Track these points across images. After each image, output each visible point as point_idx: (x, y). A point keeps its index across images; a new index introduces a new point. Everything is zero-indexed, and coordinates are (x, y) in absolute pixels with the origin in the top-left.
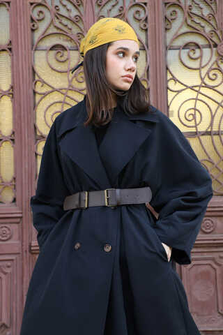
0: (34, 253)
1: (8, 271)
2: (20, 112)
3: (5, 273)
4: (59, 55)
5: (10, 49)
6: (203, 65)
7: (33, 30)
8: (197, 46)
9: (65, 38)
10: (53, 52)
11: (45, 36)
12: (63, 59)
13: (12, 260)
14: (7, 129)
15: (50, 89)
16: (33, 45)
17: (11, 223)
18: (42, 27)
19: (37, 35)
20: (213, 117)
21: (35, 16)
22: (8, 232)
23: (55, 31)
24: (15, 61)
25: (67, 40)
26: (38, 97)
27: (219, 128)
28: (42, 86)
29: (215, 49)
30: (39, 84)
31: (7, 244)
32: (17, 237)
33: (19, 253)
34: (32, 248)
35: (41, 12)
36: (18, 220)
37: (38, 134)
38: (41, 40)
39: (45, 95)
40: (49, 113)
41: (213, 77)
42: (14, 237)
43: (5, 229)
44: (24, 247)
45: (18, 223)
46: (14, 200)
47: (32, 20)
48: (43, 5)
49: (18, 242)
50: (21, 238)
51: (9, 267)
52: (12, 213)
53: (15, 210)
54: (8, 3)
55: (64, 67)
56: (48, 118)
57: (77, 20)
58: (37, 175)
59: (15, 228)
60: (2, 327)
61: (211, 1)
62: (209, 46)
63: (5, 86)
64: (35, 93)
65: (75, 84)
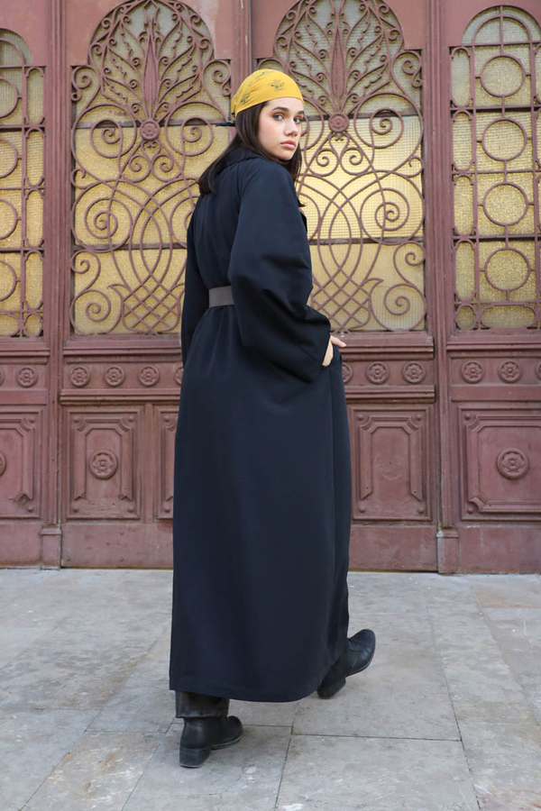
0: (65, 406)
1: (31, 426)
2: (51, 214)
3: (28, 430)
4: (108, 133)
5: (43, 129)
6: (308, 145)
7: (74, 103)
9: (118, 111)
10: (99, 131)
11: (89, 109)
12: (113, 139)
13: (37, 413)
14: (36, 236)
15: (94, 181)
16: (73, 122)
17: (36, 364)
18: (88, 95)
19: (80, 108)
20: (321, 220)
21: (79, 83)
22: (32, 376)
23: (105, 101)
24: (48, 145)
25: (119, 114)
26: (78, 193)
27: (330, 235)
28: (83, 177)
29: (326, 122)
30: (80, 174)
31: (30, 392)
32: (44, 382)
33: (45, 405)
34: (62, 398)
35: (85, 77)
36: (45, 360)
37: (77, 243)
38: (84, 114)
39: (86, 190)
40: (92, 215)
41: (324, 162)
42: (39, 383)
43: (28, 371)
44: (51, 397)
45: (45, 364)
46: (41, 334)
47: (74, 89)
48: (90, 68)
49: (44, 389)
50: (48, 384)
51: (32, 422)
52: (37, 351)
53: (40, 346)
54: (43, 67)
55: (114, 151)
56: (91, 221)
57: (133, 86)
58: (73, 299)
59: (41, 370)
60: (24, 498)
61: (322, 55)
62: (318, 118)
63: (35, 178)
64: (73, 188)
65: (128, 173)
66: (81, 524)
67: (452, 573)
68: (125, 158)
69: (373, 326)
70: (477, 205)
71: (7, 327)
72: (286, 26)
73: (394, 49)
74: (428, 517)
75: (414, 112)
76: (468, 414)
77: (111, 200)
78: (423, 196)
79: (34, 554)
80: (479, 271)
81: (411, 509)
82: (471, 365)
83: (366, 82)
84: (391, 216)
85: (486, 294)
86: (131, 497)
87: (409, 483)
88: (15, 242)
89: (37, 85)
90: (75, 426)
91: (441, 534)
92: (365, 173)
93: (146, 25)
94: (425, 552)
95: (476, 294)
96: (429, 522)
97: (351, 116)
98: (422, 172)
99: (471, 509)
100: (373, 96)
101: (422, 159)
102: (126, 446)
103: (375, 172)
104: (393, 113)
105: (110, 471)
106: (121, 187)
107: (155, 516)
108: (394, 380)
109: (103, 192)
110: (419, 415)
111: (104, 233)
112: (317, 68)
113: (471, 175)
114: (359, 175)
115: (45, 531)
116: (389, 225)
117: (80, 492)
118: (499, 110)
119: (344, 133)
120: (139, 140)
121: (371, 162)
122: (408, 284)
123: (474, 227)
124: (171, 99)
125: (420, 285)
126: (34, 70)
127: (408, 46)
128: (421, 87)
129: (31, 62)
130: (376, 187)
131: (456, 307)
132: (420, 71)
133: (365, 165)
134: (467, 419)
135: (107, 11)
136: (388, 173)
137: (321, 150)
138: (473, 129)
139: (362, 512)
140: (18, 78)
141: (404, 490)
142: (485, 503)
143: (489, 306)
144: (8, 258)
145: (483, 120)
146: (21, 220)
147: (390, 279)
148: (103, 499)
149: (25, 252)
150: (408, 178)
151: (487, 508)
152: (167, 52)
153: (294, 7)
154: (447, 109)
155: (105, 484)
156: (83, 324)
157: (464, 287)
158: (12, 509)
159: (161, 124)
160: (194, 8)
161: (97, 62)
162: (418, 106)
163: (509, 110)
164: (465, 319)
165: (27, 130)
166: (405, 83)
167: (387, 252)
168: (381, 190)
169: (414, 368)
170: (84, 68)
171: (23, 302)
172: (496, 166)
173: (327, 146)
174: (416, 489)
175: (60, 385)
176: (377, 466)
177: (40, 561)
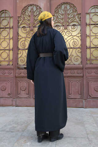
0: (17, 77)
1: (11, 81)
2: (14, 43)
5: (13, 28)
6: (60, 31)
8: (59, 26)
10: (23, 28)
11: (21, 24)
12: (25, 30)
13: (11, 79)
14: (11, 47)
15: (22, 37)
16: (18, 27)
18: (21, 22)
19: (19, 24)
21: (19, 20)
23: (24, 23)
24: (13, 31)
25: (26, 25)
26: (19, 39)
30: (19, 36)
31: (10, 75)
36: (13, 69)
38: (20, 25)
40: (21, 43)
43: (10, 71)
44: (14, 76)
46: (12, 65)
50: (13, 74)
53: (12, 67)
54: (13, 17)
55: (25, 32)
56: (21, 44)
57: (29, 20)
58: (18, 58)
59: (12, 71)
60: (9, 94)
61: (63, 15)
62: (62, 26)
63: (11, 37)
64: (18, 39)
65: (28, 36)
66: (19, 99)
67: (86, 108)
68: (27, 33)
69: (72, 63)
70: (91, 42)
71: (6, 63)
72: (56, 9)
73: (76, 13)
74: (82, 98)
75: (79, 25)
76: (89, 79)
77: (25, 41)
78: (81, 40)
79: (11, 104)
80: (91, 54)
81: (79, 96)
82: (89, 70)
83: (71, 19)
84: (75, 44)
85: (92, 58)
86: (28, 94)
87: (78, 92)
88: (8, 48)
89: (12, 20)
90: (18, 81)
91: (84, 101)
92: (70, 36)
93: (31, 9)
94: (81, 104)
95: (90, 58)
96: (82, 99)
97: (68, 25)
98: (81, 36)
99: (89, 96)
100: (72, 22)
101: (81, 33)
102: (27, 85)
103: (72, 36)
104: (76, 25)
105: (25, 89)
106: (27, 38)
107: (32, 97)
108: (76, 73)
109: (24, 39)
110: (80, 79)
111: (24, 47)
112: (62, 17)
113: (90, 36)
114: (69, 36)
115: (13, 100)
116: (75, 45)
117: (19, 93)
118: (95, 24)
119: (67, 29)
120: (30, 30)
121: (71, 34)
122: (78, 56)
123: (90, 46)
124: (36, 23)
125: (80, 56)
126: (11, 17)
127: (78, 13)
128: (81, 20)
129: (11, 16)
130: (72, 38)
131: (87, 60)
132: (81, 17)
133: (70, 34)
134: (89, 80)
135: (24, 7)
136: (75, 36)
137: (62, 32)
138: (90, 28)
139: (70, 97)
140: (8, 19)
141: (77, 93)
142: (92, 95)
143: (93, 60)
144: (6, 51)
145: (92, 26)
146: (9, 44)
147: (75, 55)
148: (23, 94)
149: (9, 50)
150: (78, 37)
151: (92, 96)
152: (35, 14)
153: (58, 6)
154: (85, 24)
155: (24, 92)
156: (20, 63)
157: (88, 56)
158: (7, 96)
159: (34, 27)
160: (40, 6)
161: (22, 16)
162: (80, 24)
163: (96, 24)
164: (88, 62)
165: (10, 28)
166: (78, 20)
167: (74, 50)
168: (73, 39)
169: (79, 71)
170: (20, 17)
171: (9, 59)
172: (94, 35)
173: (64, 31)
174: (79, 93)
175: (16, 74)
176: (72, 89)
177: (12, 105)
